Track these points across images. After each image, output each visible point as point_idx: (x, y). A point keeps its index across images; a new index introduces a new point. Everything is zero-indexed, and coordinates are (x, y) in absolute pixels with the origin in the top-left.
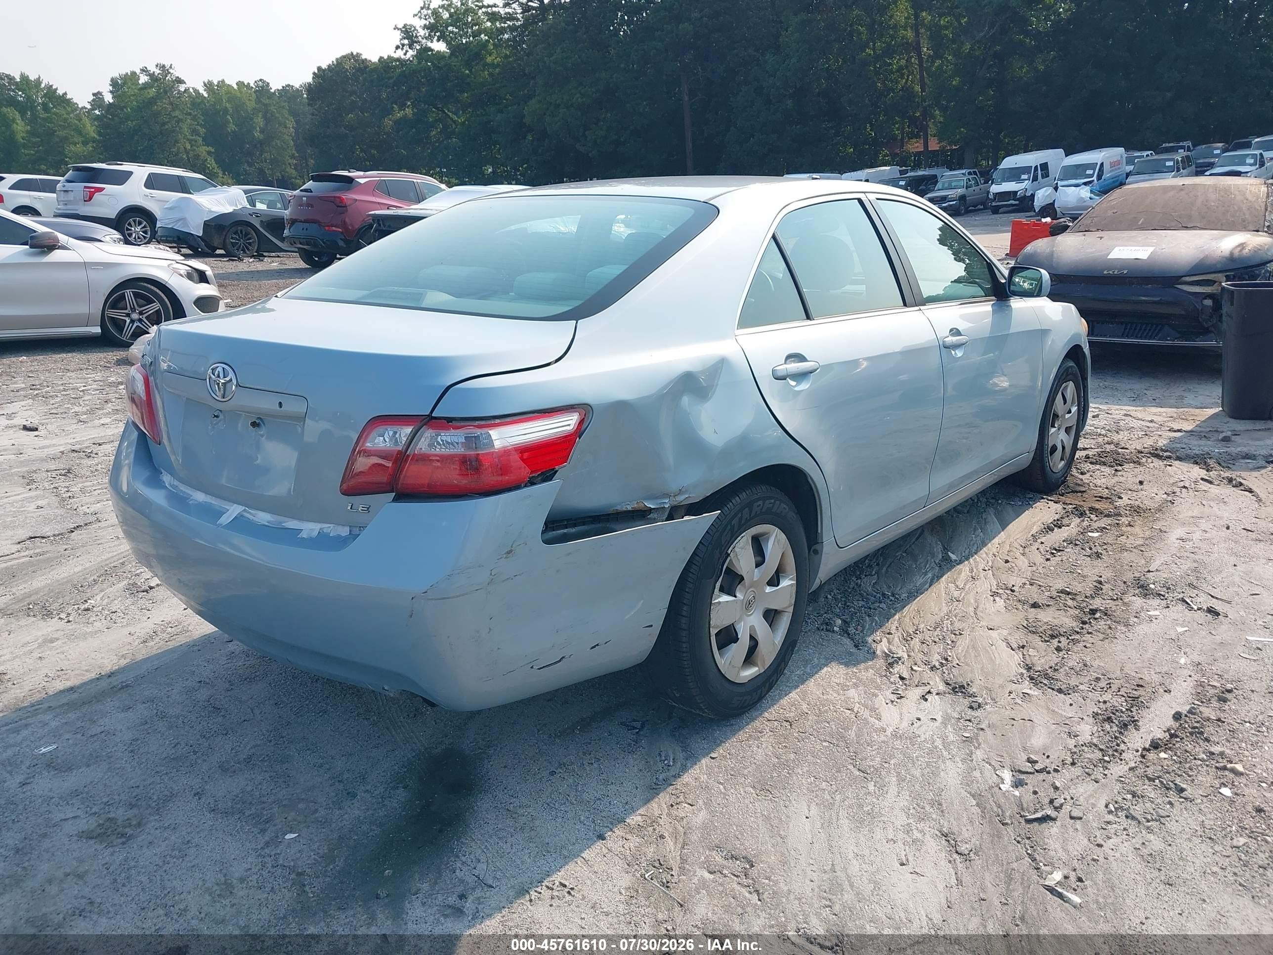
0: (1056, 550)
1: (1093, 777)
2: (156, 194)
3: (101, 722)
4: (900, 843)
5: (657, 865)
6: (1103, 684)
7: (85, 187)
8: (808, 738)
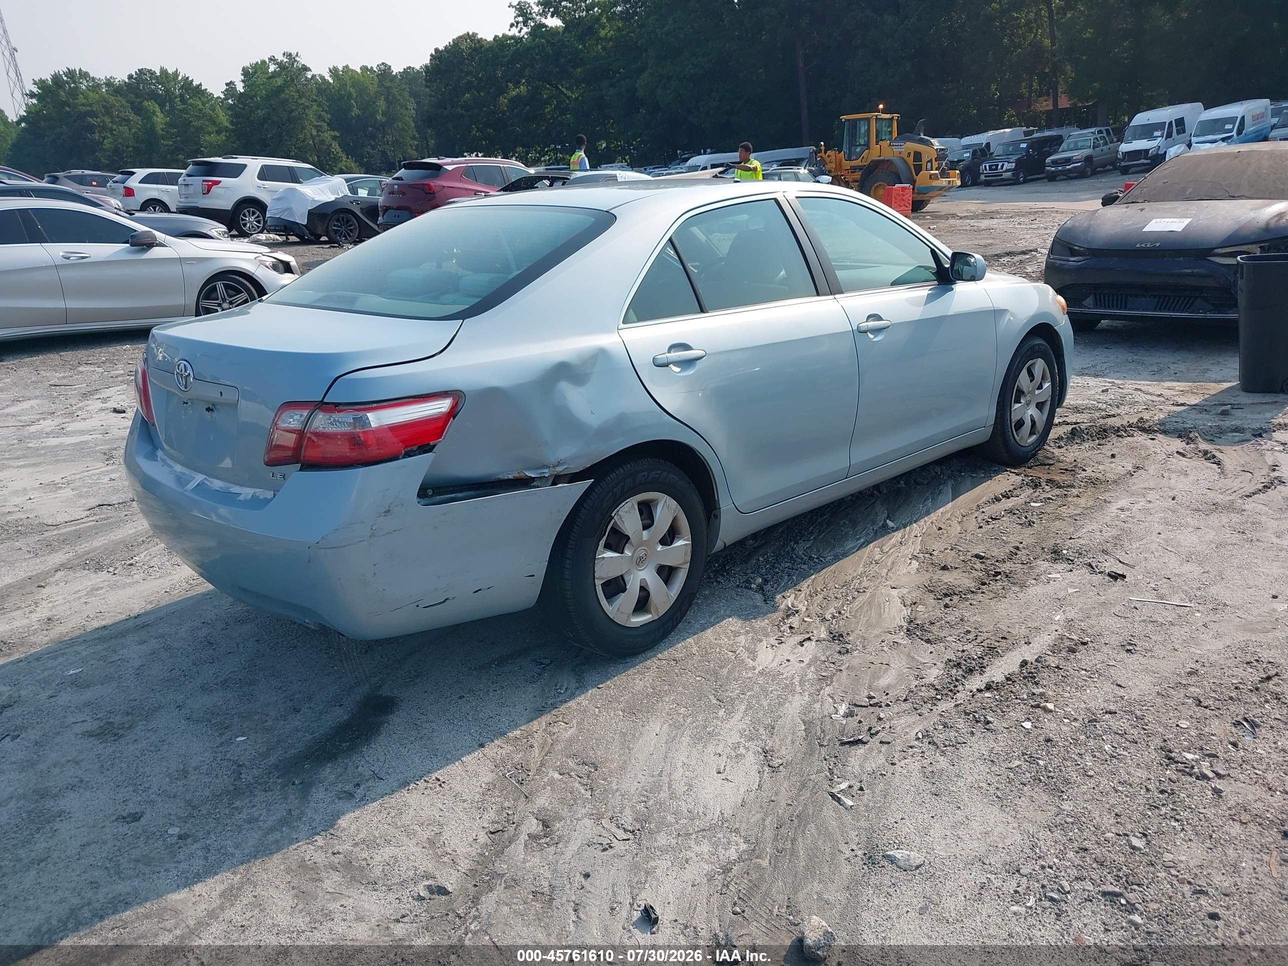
0: (992, 518)
1: (919, 711)
2: (268, 185)
3: (121, 652)
4: (724, 758)
5: (519, 767)
6: (971, 636)
7: (204, 181)
8: (686, 674)
